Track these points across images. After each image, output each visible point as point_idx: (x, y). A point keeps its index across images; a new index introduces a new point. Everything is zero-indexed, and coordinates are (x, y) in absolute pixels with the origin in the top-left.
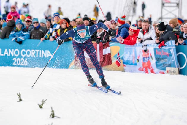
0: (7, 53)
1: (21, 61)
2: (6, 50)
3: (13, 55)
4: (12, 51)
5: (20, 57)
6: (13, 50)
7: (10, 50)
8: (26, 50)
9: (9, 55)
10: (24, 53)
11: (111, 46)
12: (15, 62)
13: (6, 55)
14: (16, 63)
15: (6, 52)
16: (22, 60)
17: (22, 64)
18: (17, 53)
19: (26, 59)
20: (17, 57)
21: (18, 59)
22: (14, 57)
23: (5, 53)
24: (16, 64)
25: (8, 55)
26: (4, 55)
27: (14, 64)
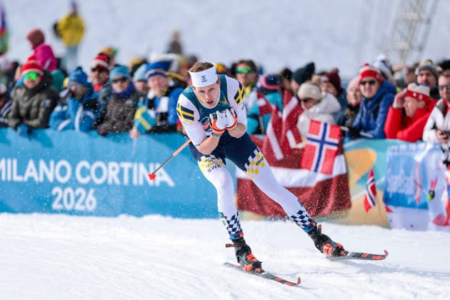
0: (34, 174)
1: (77, 198)
2: (31, 164)
3: (51, 179)
4: (48, 166)
5: (73, 183)
6: (52, 163)
7: (42, 164)
8: (91, 164)
9: (41, 179)
10: (85, 172)
11: (350, 148)
12: (58, 199)
13: (31, 179)
14: (61, 202)
15: (31, 171)
16: (80, 195)
17: (79, 207)
18: (63, 171)
19: (92, 191)
20: (64, 186)
21: (69, 190)
22: (56, 183)
23: (28, 174)
24: (60, 207)
25: (36, 179)
26: (26, 179)
27: (56, 205)
